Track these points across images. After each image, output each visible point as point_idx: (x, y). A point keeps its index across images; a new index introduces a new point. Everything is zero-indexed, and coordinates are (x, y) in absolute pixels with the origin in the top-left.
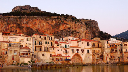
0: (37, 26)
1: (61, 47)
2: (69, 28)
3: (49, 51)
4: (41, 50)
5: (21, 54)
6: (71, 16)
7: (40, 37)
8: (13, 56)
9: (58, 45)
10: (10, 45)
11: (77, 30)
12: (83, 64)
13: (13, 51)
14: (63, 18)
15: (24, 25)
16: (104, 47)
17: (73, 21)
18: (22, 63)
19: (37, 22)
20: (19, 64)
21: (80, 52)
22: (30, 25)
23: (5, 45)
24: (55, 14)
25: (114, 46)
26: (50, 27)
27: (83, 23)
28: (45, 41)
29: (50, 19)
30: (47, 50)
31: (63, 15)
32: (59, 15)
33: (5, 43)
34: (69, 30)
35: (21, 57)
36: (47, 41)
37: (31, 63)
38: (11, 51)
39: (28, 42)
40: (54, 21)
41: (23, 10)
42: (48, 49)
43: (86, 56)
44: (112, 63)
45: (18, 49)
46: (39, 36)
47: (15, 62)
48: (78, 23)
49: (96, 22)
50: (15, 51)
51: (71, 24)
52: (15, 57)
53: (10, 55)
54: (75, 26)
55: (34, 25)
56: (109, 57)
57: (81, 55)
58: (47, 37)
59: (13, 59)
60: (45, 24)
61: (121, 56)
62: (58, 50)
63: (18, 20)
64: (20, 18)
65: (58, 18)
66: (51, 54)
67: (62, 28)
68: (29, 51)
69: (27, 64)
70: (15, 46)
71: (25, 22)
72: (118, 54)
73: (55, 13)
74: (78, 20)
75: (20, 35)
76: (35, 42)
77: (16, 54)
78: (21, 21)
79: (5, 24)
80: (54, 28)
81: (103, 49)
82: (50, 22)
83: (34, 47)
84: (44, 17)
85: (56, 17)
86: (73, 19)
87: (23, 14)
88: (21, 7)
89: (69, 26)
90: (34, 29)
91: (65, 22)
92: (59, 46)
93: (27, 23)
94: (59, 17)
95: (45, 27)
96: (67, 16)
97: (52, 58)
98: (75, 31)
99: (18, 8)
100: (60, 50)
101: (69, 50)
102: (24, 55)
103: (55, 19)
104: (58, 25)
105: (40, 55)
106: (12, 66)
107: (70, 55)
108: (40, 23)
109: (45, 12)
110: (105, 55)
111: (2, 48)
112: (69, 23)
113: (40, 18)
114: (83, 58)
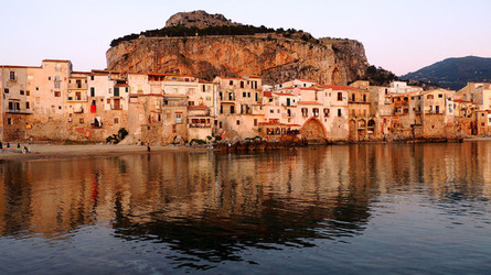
1: (277, 105)
2: (296, 61)
3: (251, 114)
4: (232, 110)
5: (190, 122)
6: (301, 31)
7: (231, 83)
8: (174, 126)
9: (271, 100)
10: (166, 102)
11: (315, 63)
12: (326, 140)
13: (173, 114)
14: (281, 37)
15: (195, 58)
16: (377, 103)
17: (304, 44)
18: (193, 140)
19: (224, 49)
20: (187, 142)
21: (321, 114)
22: (207, 57)
23: (155, 103)
24: (263, 29)
25: (402, 99)
26: (252, 59)
27: (329, 47)
28: (241, 91)
29: (253, 40)
30: (247, 110)
31: (281, 30)
32: (272, 30)
33: (155, 98)
34: (295, 65)
35: (191, 126)
36: (247, 92)
37: (214, 139)
38: (169, 115)
39: (204, 95)
40: (261, 46)
41: (190, 21)
42: (248, 108)
43: (335, 124)
44: (395, 138)
45: (183, 110)
46: (228, 81)
47: (179, 137)
48: (316, 49)
49: (359, 44)
50: (179, 115)
51: (299, 52)
52: (178, 128)
53: (167, 124)
54: (310, 55)
55: (217, 56)
56: (389, 124)
57: (323, 122)
58: (245, 83)
59: (174, 131)
60: (240, 53)
61: (418, 122)
62: (272, 111)
63: (181, 44)
64: (185, 41)
65: (269, 39)
66: (255, 121)
67: (278, 60)
68: (208, 115)
69: (205, 142)
70: (176, 103)
71: (195, 50)
72: (411, 118)
73: (262, 27)
74: (317, 42)
75: (187, 80)
76: (221, 94)
77: (179, 120)
78: (186, 49)
79: (152, 57)
80: (262, 61)
81: (374, 108)
82: (251, 47)
83: (217, 106)
84: (238, 36)
85: (265, 36)
86: (306, 38)
87: (192, 32)
88: (185, 16)
89: (295, 56)
90: (217, 64)
91: (286, 46)
92: (274, 102)
93: (201, 53)
94: (273, 35)
95: (242, 60)
96: (292, 31)
97: (257, 128)
98: (310, 67)
99: (179, 18)
100: (275, 112)
101: (297, 112)
102: (196, 123)
104: (270, 55)
105: (232, 121)
106: (172, 147)
107: (299, 121)
109: (240, 25)
110: (378, 120)
111: (151, 108)
112: (295, 48)
113: (228, 40)
114: (328, 129)
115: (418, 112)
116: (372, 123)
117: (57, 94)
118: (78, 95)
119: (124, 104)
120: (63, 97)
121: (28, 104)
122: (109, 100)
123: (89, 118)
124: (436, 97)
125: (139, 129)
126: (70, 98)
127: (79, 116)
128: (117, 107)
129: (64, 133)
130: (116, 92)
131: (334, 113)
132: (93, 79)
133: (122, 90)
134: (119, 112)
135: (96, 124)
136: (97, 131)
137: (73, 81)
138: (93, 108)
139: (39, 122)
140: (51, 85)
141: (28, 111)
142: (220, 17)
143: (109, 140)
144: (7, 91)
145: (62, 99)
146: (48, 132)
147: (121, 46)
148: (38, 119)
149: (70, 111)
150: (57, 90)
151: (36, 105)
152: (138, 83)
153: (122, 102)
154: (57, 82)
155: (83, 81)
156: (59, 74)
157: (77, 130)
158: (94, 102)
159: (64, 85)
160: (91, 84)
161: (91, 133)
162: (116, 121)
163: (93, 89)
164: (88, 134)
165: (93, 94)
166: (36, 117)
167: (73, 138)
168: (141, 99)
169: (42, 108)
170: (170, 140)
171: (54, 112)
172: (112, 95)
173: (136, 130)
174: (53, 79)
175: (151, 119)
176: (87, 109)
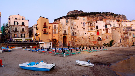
17: (112, 16)
33: (123, 28)
38: (130, 35)
48: (116, 17)
52: (133, 39)
60: (92, 20)
64: (75, 18)
65: (101, 15)
73: (97, 12)
74: (116, 15)
75: (127, 21)
82: (96, 18)
84: (91, 15)
88: (72, 12)
91: (106, 17)
96: (107, 13)
103: (99, 16)
109: (87, 13)
112: (109, 17)
117: (84, 29)
118: (91, 28)
119: (110, 31)
121: (75, 32)
122: (104, 30)
123: (96, 37)
126: (89, 30)
127: (92, 36)
128: (107, 32)
129: (88, 43)
132: (97, 22)
134: (108, 34)
136: (100, 42)
137: (90, 24)
138: (98, 33)
139: (79, 39)
140: (82, 25)
141: (76, 35)
142: (81, 11)
143: (105, 45)
144: (71, 28)
145: (86, 31)
146: (82, 42)
147: (57, 21)
148: (79, 38)
149: (89, 35)
150: (84, 27)
151: (78, 33)
152: (113, 23)
153: (108, 30)
155: (93, 24)
156: (84, 21)
157: (92, 42)
158: (98, 31)
159: (86, 25)
160: (96, 24)
162: (107, 38)
163: (97, 26)
164: (96, 43)
165: (97, 28)
166: (78, 37)
167: (91, 45)
168: (118, 29)
169: (80, 34)
170: (132, 44)
171: (84, 35)
172: (105, 28)
173: (118, 41)
174: (83, 23)
175: (122, 36)
176: (95, 34)
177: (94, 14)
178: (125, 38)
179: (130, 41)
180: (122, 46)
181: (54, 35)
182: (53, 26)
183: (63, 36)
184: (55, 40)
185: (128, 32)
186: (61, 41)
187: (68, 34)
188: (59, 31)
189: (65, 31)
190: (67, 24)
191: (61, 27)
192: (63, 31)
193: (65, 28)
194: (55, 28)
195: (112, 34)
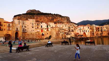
0: (42, 20)
2: (59, 21)
5: (66, 33)
7: (69, 25)
8: (62, 35)
12: (87, 37)
13: (62, 32)
14: (55, 16)
16: (94, 29)
18: (67, 38)
19: (42, 18)
20: (65, 38)
21: (86, 31)
22: (38, 20)
23: (57, 29)
24: (50, 14)
25: (97, 28)
26: (49, 20)
27: (66, 18)
29: (49, 16)
30: (72, 31)
31: (54, 14)
34: (58, 22)
35: (67, 35)
36: (72, 27)
38: (61, 32)
40: (51, 17)
41: (32, 12)
43: (88, 34)
44: (98, 36)
45: (64, 31)
48: (63, 18)
51: (59, 19)
52: (63, 35)
53: (61, 34)
54: (62, 19)
55: (41, 19)
56: (96, 34)
57: (86, 33)
59: (62, 36)
60: (46, 19)
61: (101, 33)
63: (32, 17)
65: (52, 16)
66: (74, 33)
67: (55, 20)
71: (36, 18)
72: (100, 32)
74: (63, 17)
77: (63, 33)
81: (93, 30)
82: (49, 18)
85: (51, 15)
86: (60, 16)
87: (34, 14)
89: (58, 20)
91: (56, 17)
96: (57, 14)
98: (62, 22)
99: (30, 11)
100: (78, 31)
103: (51, 16)
104: (53, 19)
107: (82, 33)
108: (44, 18)
109: (43, 13)
110: (94, 33)
111: (56, 31)
112: (58, 18)
113: (43, 16)
114: (87, 35)
115: (102, 31)
116: (93, 33)
117: (33, 27)
118: (38, 27)
119: (49, 30)
120: (34, 28)
121: (26, 30)
122: (46, 29)
123: (41, 33)
124: (105, 27)
125: (55, 36)
126: (36, 28)
127: (38, 33)
128: (48, 30)
129: (35, 37)
130: (47, 27)
131: (88, 31)
132: (42, 23)
133: (49, 26)
134: (48, 32)
135: (43, 35)
136: (43, 36)
137: (37, 24)
138: (42, 31)
139: (29, 34)
140: (31, 25)
141: (26, 32)
142: (39, 11)
143: (46, 38)
144: (22, 26)
145: (34, 29)
146: (31, 37)
147: (17, 17)
149: (36, 31)
150: (33, 26)
151: (28, 30)
152: (52, 24)
153: (49, 29)
154: (33, 24)
155: (39, 24)
156: (33, 22)
157: (38, 36)
158: (42, 29)
159: (34, 25)
160: (41, 25)
161: (41, 37)
162: (48, 34)
163: (42, 26)
165: (42, 27)
166: (28, 33)
167: (37, 38)
168: (54, 28)
169: (29, 31)
170: (62, 38)
171: (32, 32)
172: (46, 27)
173: (54, 36)
174: (32, 23)
175: (57, 33)
176: (40, 31)
177: (48, 14)
178: (58, 34)
179: (61, 36)
180: (56, 39)
181: (8, 31)
182: (8, 25)
183: (15, 32)
184: (9, 35)
185: (60, 30)
186: (14, 36)
187: (19, 31)
188: (13, 28)
189: (17, 29)
190: (19, 24)
191: (14, 26)
192: (16, 29)
193: (17, 26)
194: (9, 26)
195: (51, 31)
